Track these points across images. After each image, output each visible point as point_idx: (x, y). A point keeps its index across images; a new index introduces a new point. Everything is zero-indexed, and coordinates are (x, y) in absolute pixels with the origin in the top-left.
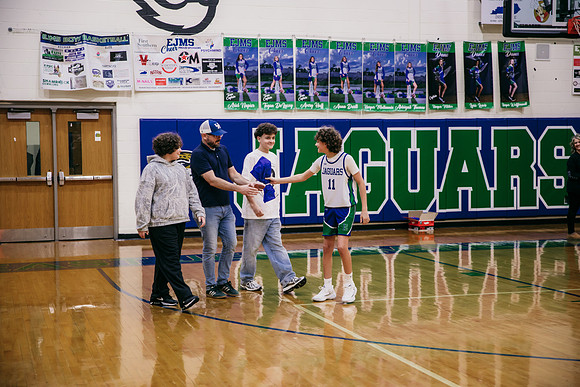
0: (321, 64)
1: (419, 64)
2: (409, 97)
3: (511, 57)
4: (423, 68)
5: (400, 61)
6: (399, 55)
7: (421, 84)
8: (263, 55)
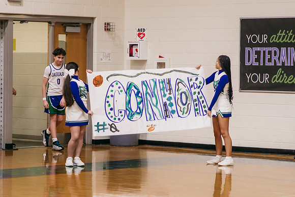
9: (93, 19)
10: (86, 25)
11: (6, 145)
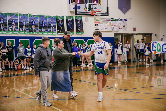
0: (26, 21)
1: (54, 22)
2: (52, 31)
3: (79, 20)
4: (55, 23)
5: (49, 20)
6: (49, 19)
7: (55, 27)
8: (8, 18)
9: (152, 33)
10: (151, 35)
11: (133, 61)
